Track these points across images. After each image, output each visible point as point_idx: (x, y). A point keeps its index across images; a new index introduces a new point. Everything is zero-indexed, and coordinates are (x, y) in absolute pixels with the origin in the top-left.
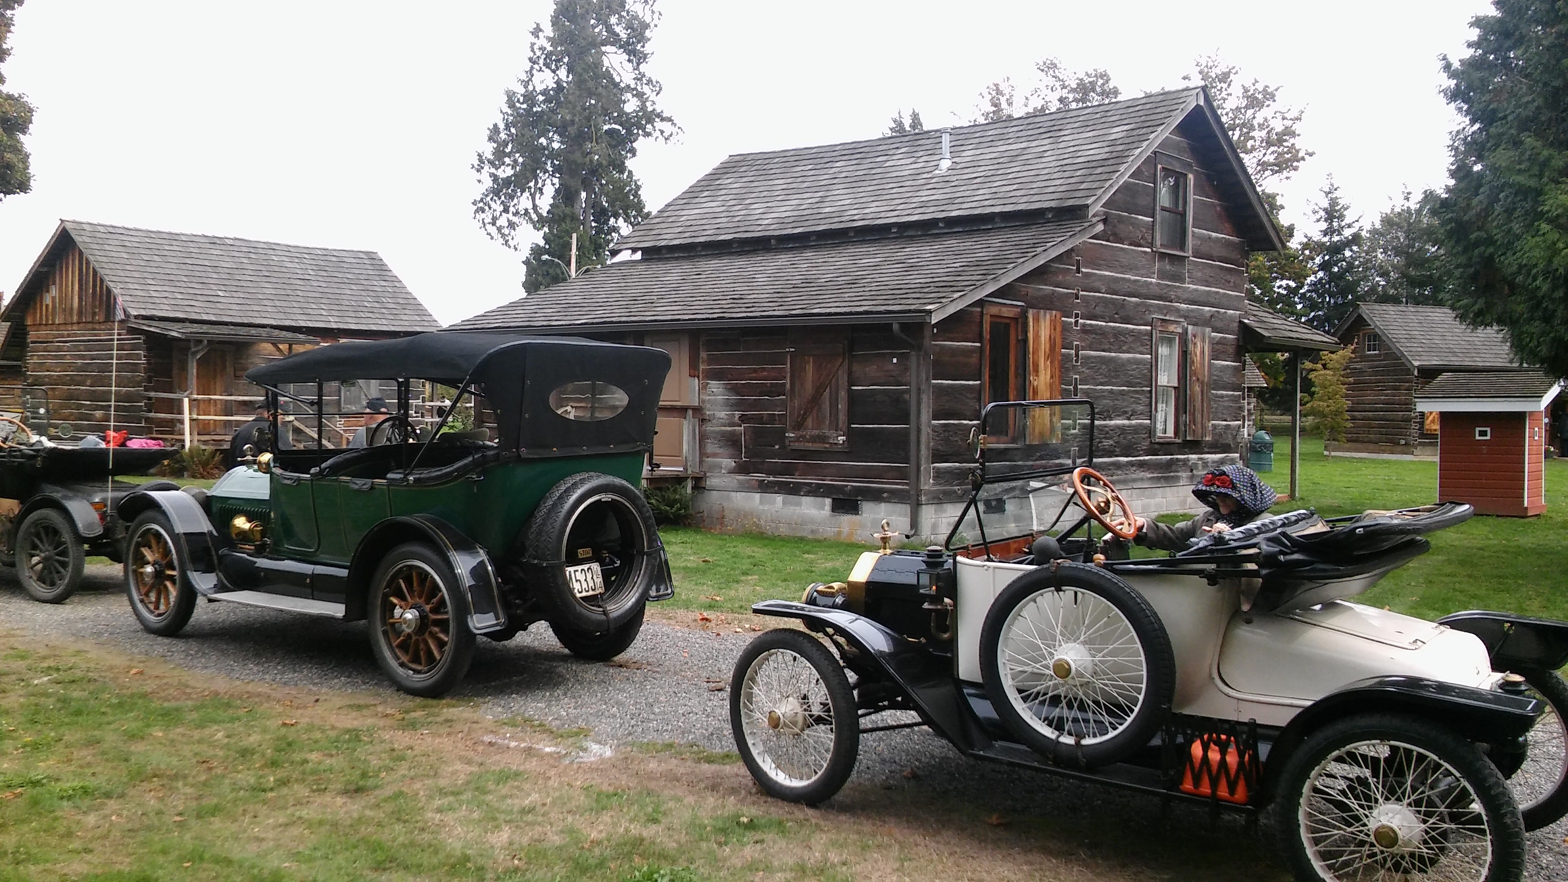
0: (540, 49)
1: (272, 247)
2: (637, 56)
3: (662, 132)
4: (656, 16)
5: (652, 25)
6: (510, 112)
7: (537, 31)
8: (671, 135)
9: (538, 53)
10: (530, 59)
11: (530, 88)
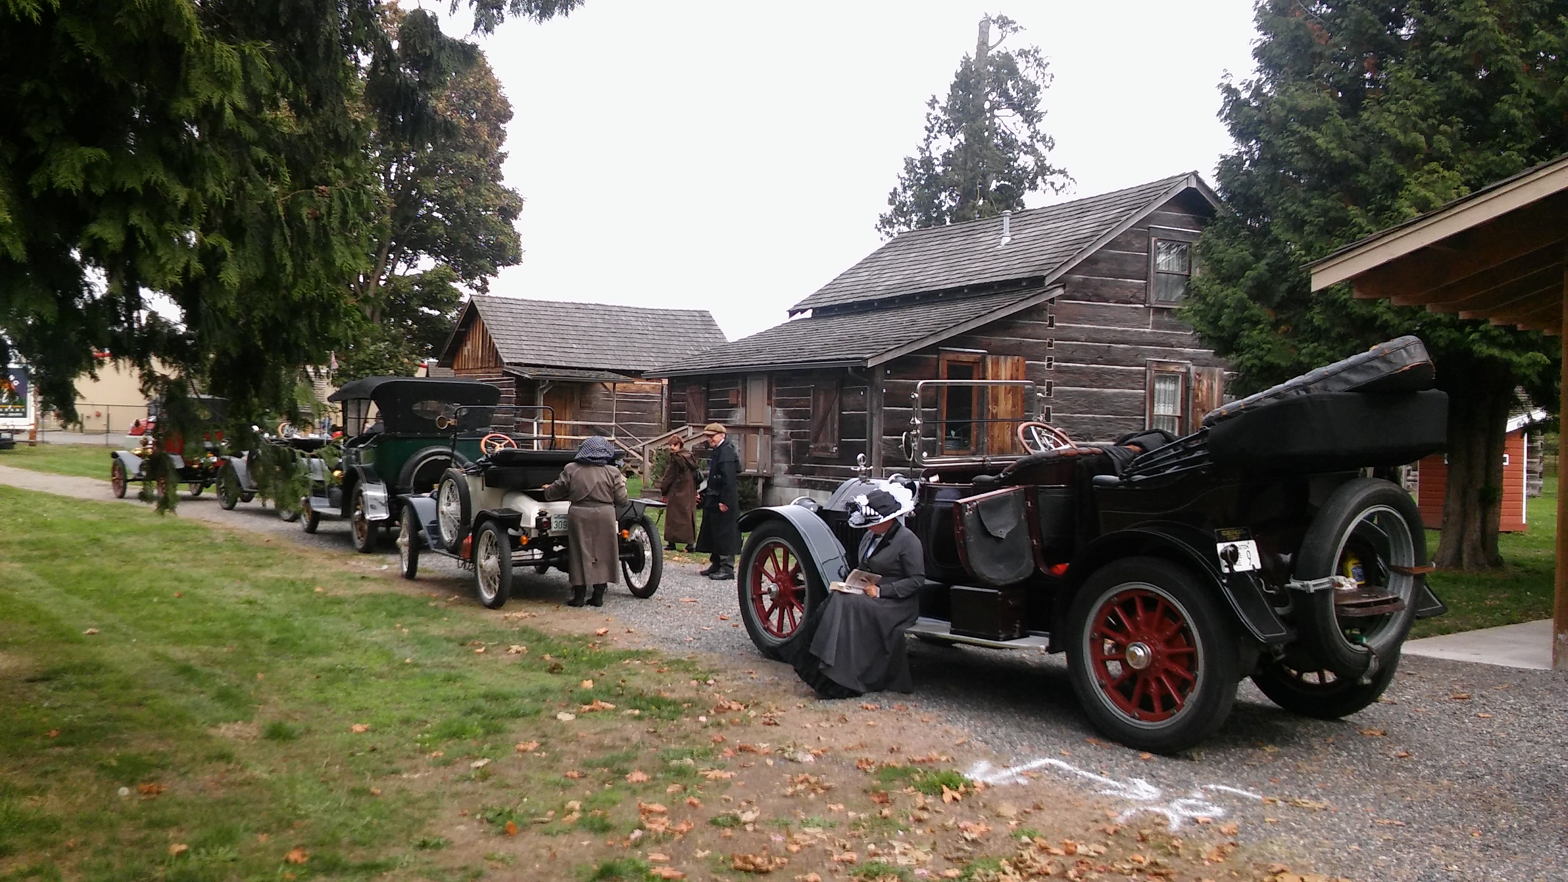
0: (935, 118)
1: (623, 310)
2: (1031, 118)
3: (1052, 184)
4: (1047, 78)
5: (1042, 86)
6: (907, 176)
7: (933, 103)
8: (1063, 186)
9: (933, 122)
10: (926, 128)
11: (927, 154)
